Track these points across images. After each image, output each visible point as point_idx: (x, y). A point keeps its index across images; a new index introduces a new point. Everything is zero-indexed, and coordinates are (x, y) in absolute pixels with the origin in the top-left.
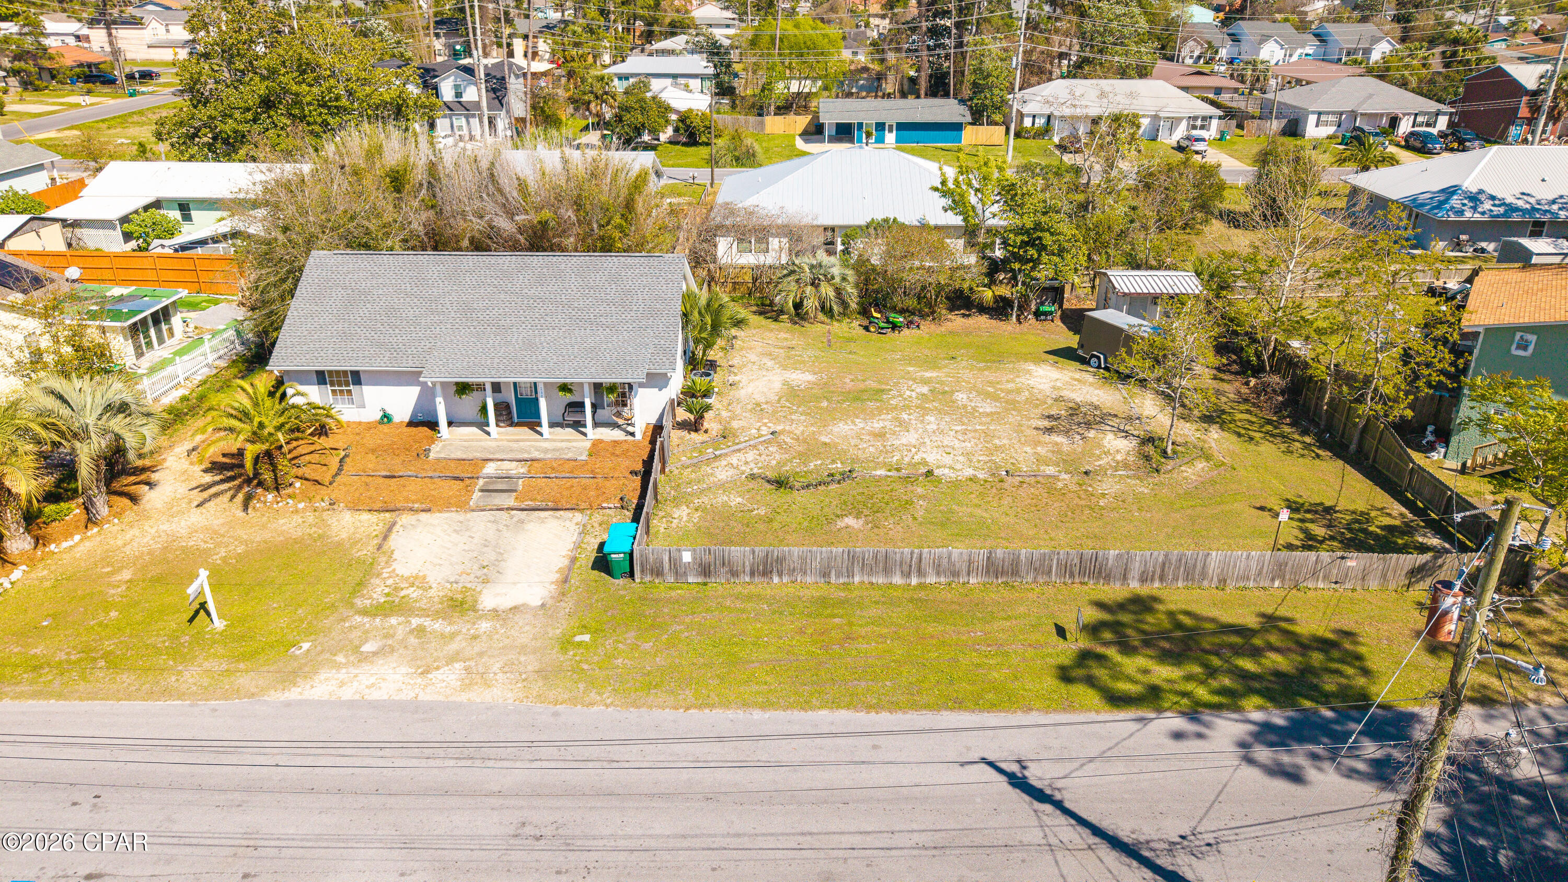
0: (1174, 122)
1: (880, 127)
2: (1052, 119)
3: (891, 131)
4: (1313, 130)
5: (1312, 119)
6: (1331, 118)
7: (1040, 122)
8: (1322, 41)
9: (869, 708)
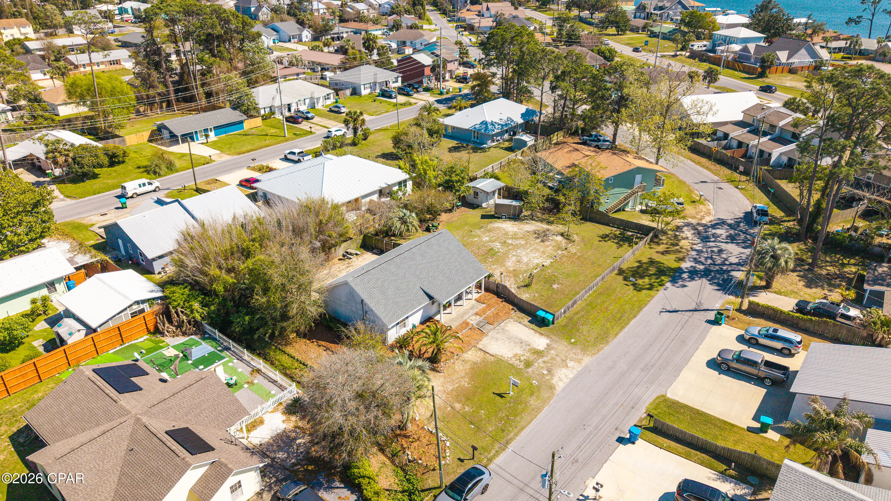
0: (318, 99)
1: (206, 130)
2: (273, 109)
3: (211, 131)
4: (365, 92)
5: (362, 87)
6: (368, 86)
7: (268, 110)
8: (277, 32)
9: (635, 317)
